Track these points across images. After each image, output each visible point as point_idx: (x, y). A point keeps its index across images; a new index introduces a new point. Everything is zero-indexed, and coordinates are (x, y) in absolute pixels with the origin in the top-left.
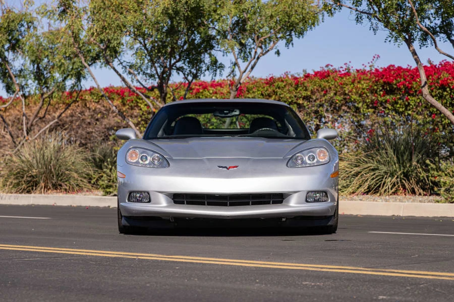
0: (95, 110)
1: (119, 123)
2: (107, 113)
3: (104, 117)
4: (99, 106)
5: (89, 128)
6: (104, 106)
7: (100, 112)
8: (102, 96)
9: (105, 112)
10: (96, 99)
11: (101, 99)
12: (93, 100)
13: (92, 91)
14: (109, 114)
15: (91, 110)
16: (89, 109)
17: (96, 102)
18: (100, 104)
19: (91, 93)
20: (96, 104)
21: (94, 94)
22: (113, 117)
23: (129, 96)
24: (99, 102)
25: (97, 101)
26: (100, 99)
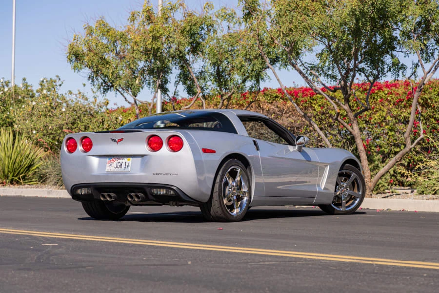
0: (269, 110)
1: (292, 123)
2: (281, 114)
3: (277, 117)
4: (273, 107)
5: (262, 129)
6: (277, 107)
7: (274, 113)
8: (277, 97)
9: (278, 113)
10: (270, 100)
11: (275, 100)
12: (266, 101)
13: (266, 92)
14: (282, 115)
15: (265, 111)
16: (263, 110)
17: (269, 103)
18: (274, 105)
19: (265, 94)
20: (270, 105)
21: (267, 95)
22: (287, 118)
23: (303, 97)
24: (272, 103)
25: (270, 101)
26: (273, 100)
